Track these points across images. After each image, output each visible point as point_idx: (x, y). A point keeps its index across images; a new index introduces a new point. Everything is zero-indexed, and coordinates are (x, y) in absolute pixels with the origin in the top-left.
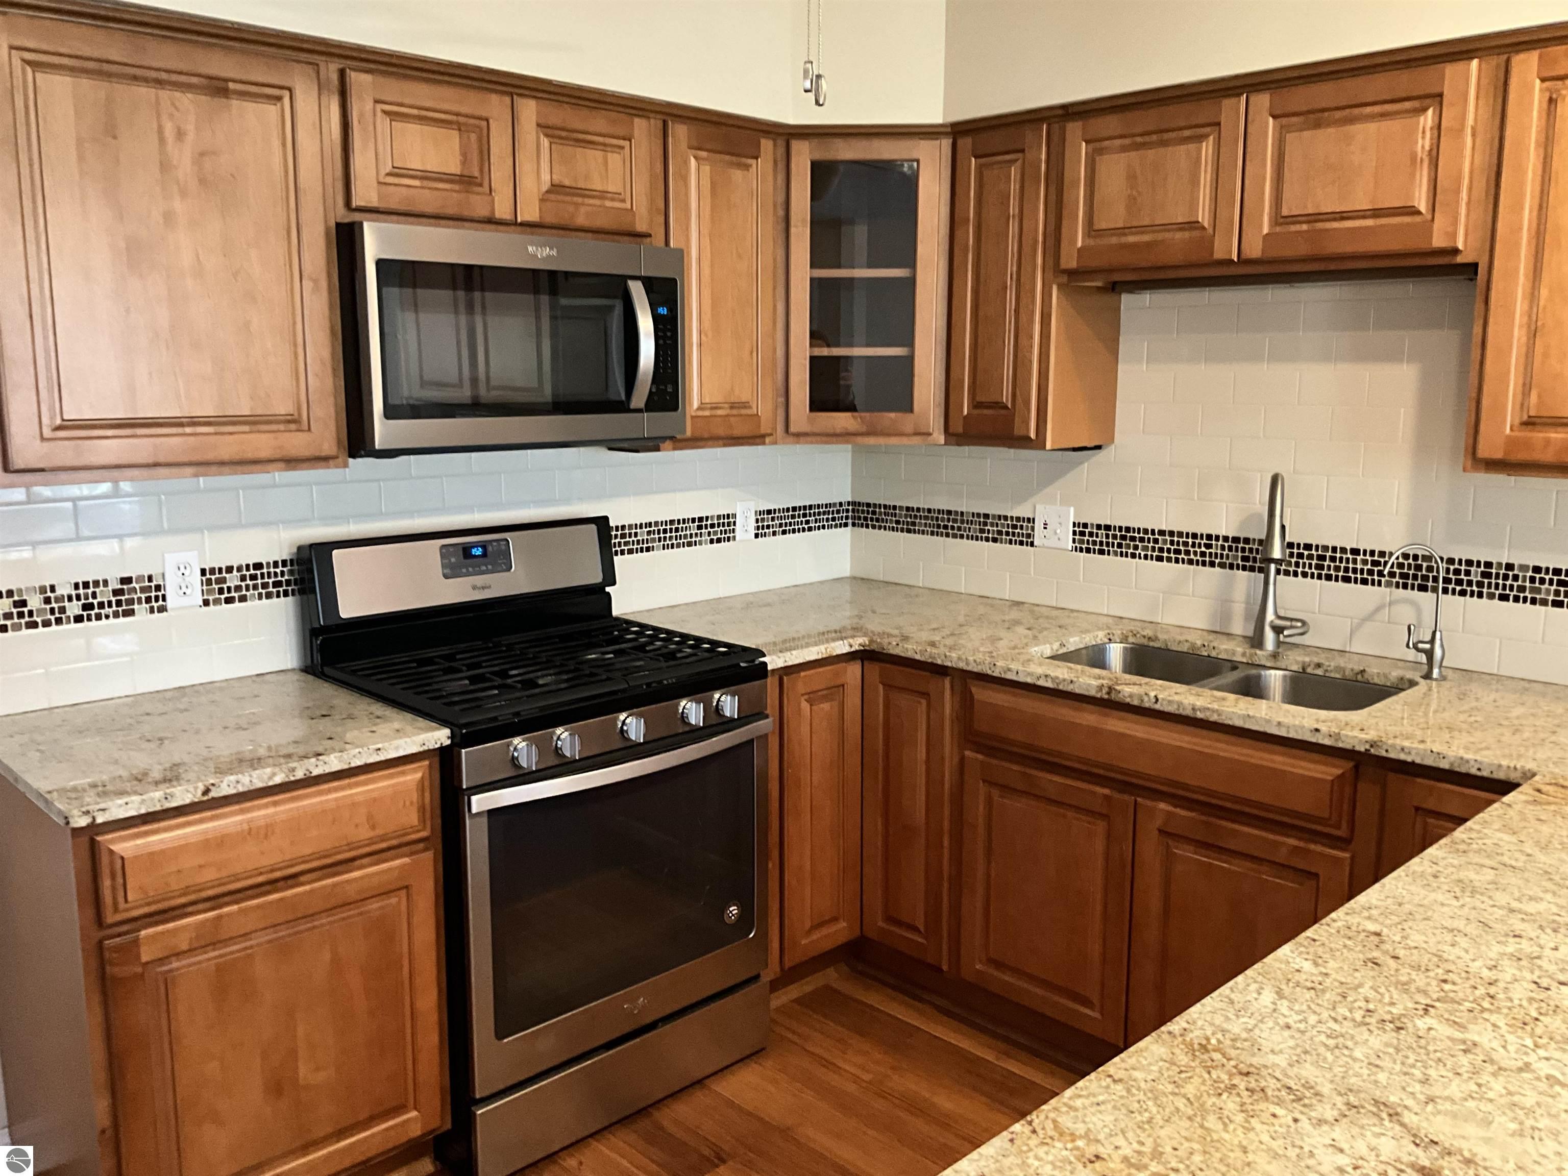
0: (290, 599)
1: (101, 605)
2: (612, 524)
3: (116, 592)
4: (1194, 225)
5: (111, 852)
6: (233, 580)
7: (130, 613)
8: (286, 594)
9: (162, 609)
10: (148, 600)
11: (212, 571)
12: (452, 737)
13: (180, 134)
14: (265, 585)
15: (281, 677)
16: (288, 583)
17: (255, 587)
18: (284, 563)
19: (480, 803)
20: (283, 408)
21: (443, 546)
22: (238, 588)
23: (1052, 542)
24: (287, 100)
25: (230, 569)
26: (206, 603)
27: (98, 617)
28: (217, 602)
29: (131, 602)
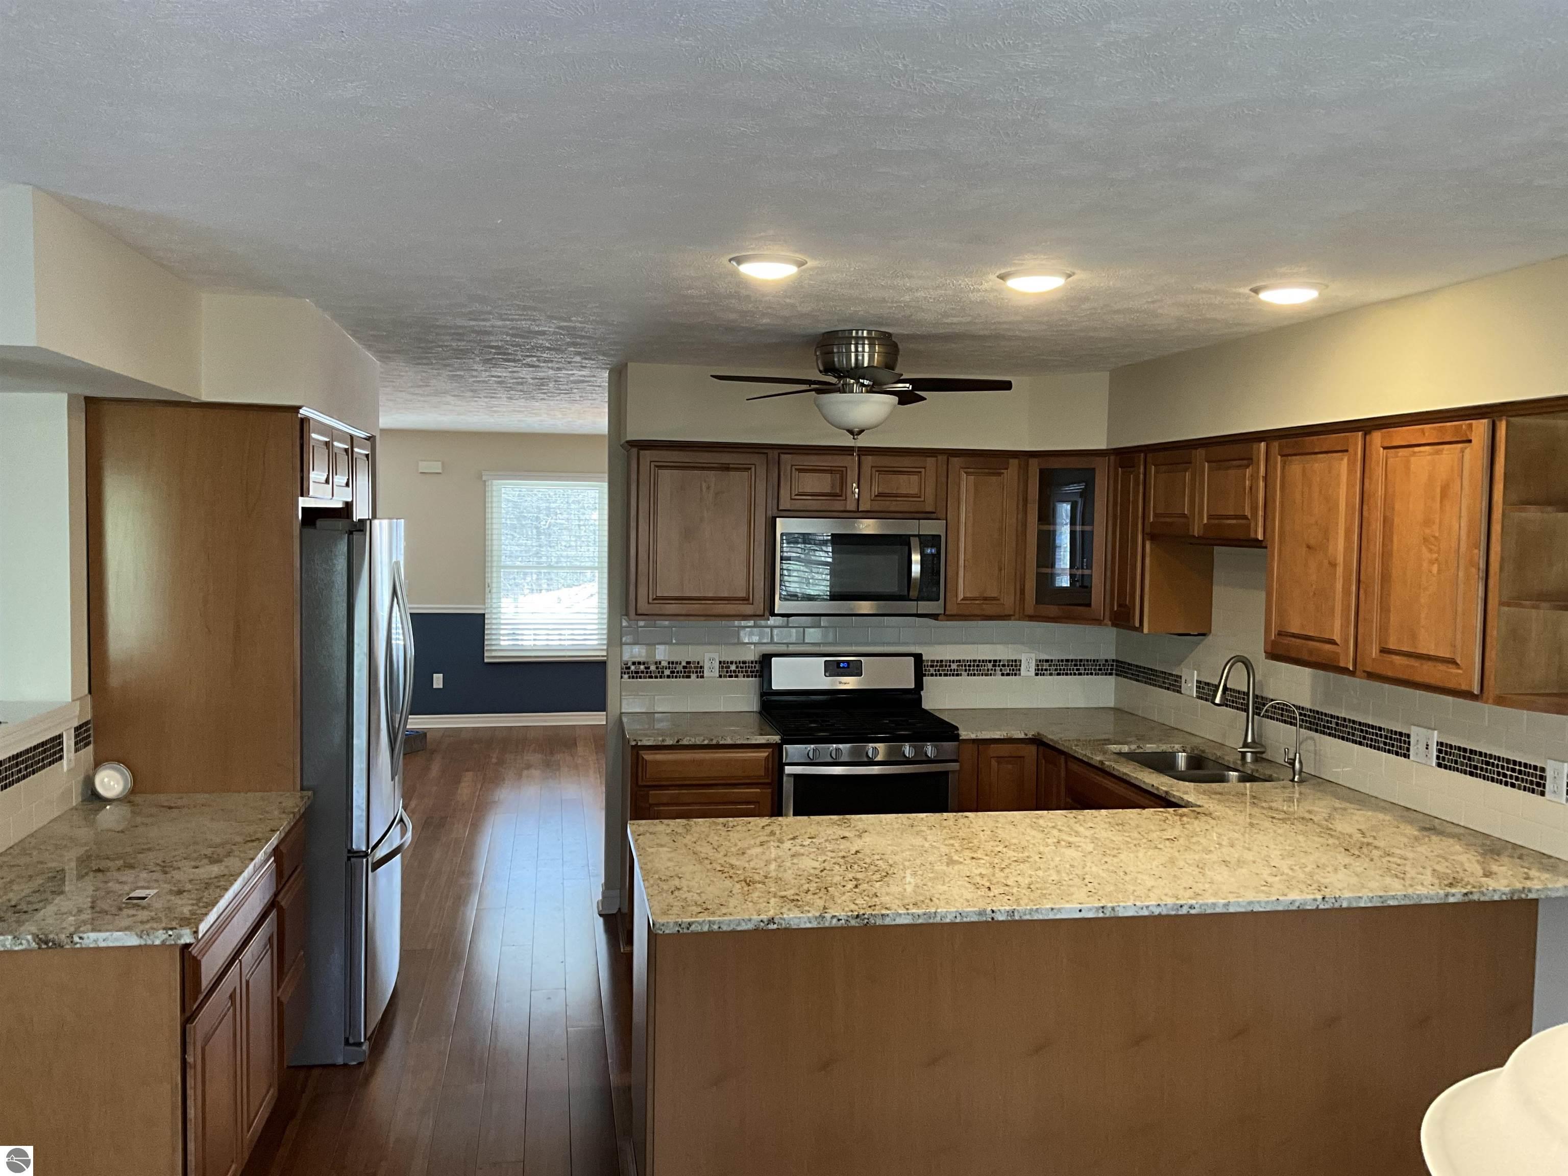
0: (757, 679)
1: (678, 672)
2: (924, 658)
3: (684, 667)
4: (1184, 516)
5: (643, 758)
6: (733, 667)
7: (689, 677)
8: (756, 677)
9: (702, 677)
10: (697, 672)
11: (724, 662)
12: (782, 739)
13: (708, 488)
14: (747, 672)
15: (748, 714)
16: (757, 671)
17: (742, 672)
18: (756, 662)
19: (788, 770)
20: (743, 594)
21: (826, 661)
22: (735, 671)
23: (1188, 693)
24: (753, 469)
25: (732, 663)
26: (720, 676)
27: (676, 677)
28: (725, 676)
29: (689, 672)
